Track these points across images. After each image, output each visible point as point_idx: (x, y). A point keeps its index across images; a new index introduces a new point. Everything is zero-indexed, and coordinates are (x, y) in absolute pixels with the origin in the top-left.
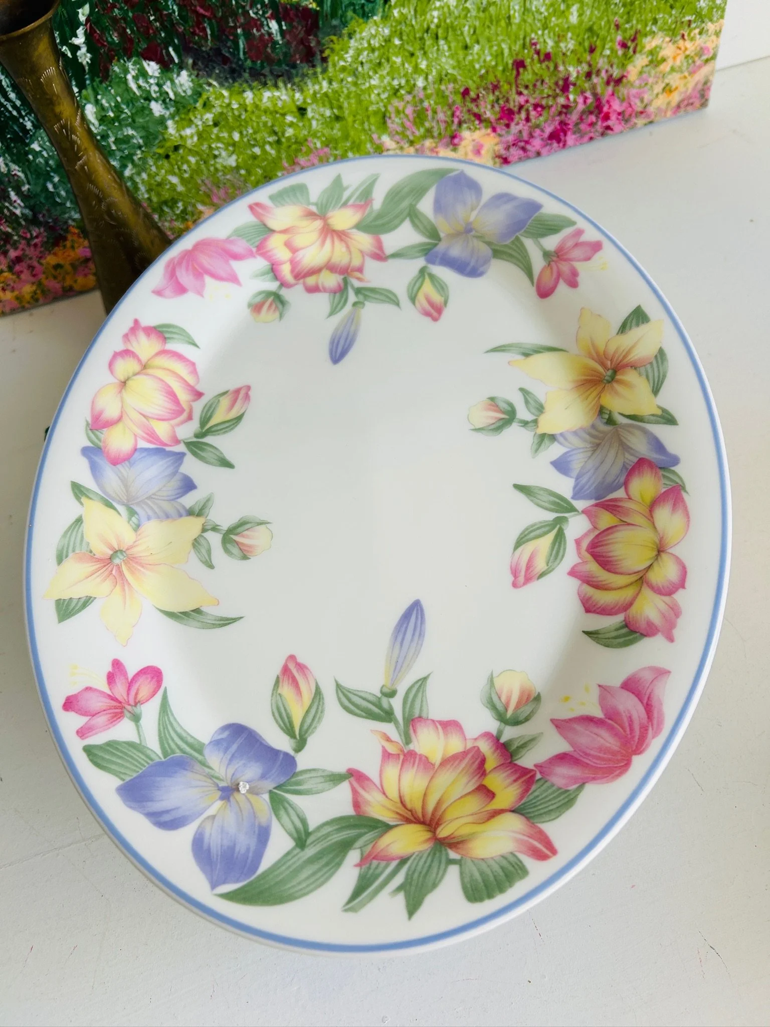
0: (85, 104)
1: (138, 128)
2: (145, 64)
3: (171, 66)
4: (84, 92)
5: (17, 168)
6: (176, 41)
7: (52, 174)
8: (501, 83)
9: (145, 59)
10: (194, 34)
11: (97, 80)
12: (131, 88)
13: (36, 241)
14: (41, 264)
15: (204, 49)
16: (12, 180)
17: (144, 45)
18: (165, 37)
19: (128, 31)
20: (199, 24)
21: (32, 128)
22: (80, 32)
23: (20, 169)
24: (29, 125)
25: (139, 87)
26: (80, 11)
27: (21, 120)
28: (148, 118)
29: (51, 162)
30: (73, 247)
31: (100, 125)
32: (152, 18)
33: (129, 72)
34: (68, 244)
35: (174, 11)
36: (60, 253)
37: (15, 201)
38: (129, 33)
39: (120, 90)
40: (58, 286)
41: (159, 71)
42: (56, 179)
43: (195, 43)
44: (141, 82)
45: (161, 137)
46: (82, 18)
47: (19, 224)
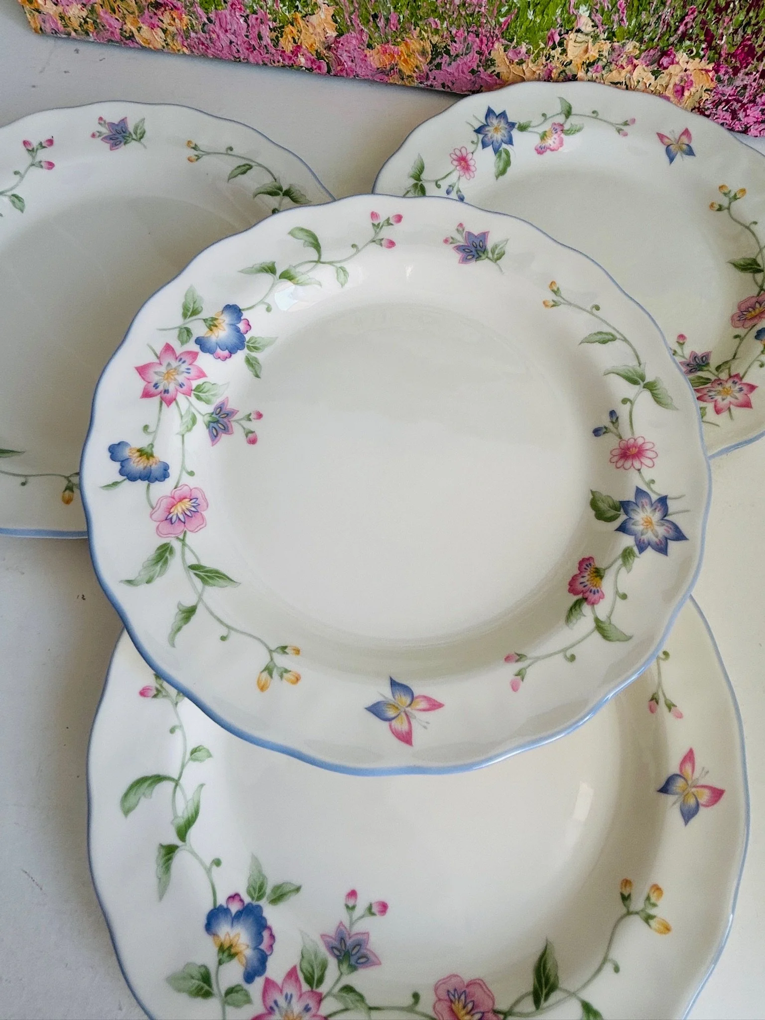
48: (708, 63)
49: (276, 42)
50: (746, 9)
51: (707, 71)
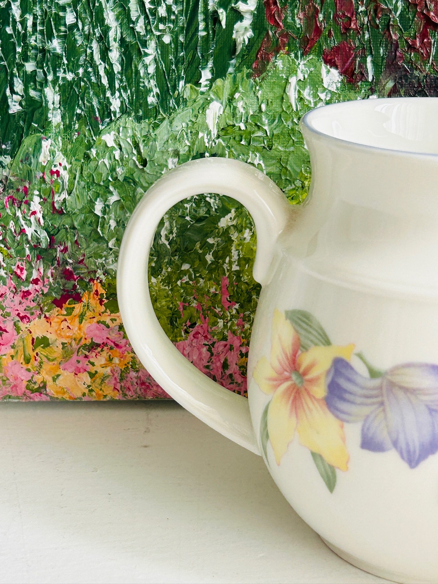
0: (212, 100)
1: (272, 158)
2: (324, 68)
3: (359, 84)
4: (219, 82)
5: (65, 163)
6: (381, 51)
7: (111, 188)
9: (326, 62)
10: (412, 47)
11: (245, 71)
12: (288, 97)
13: (31, 287)
14: (18, 329)
15: (416, 73)
16: (47, 179)
17: (334, 42)
18: (369, 41)
19: (321, 16)
20: (424, 35)
21: (118, 110)
23: (68, 166)
24: (115, 105)
25: (301, 99)
27: (108, 94)
28: (292, 149)
29: (118, 170)
30: (82, 317)
31: (218, 137)
32: (362, 9)
33: (296, 74)
34: (78, 308)
35: (396, 9)
36: (55, 321)
37: (34, 213)
38: (321, 19)
39: (270, 96)
40: (24, 376)
41: (339, 85)
42: (113, 198)
43: (410, 62)
44: (306, 93)
45: (298, 183)
47: (20, 252)
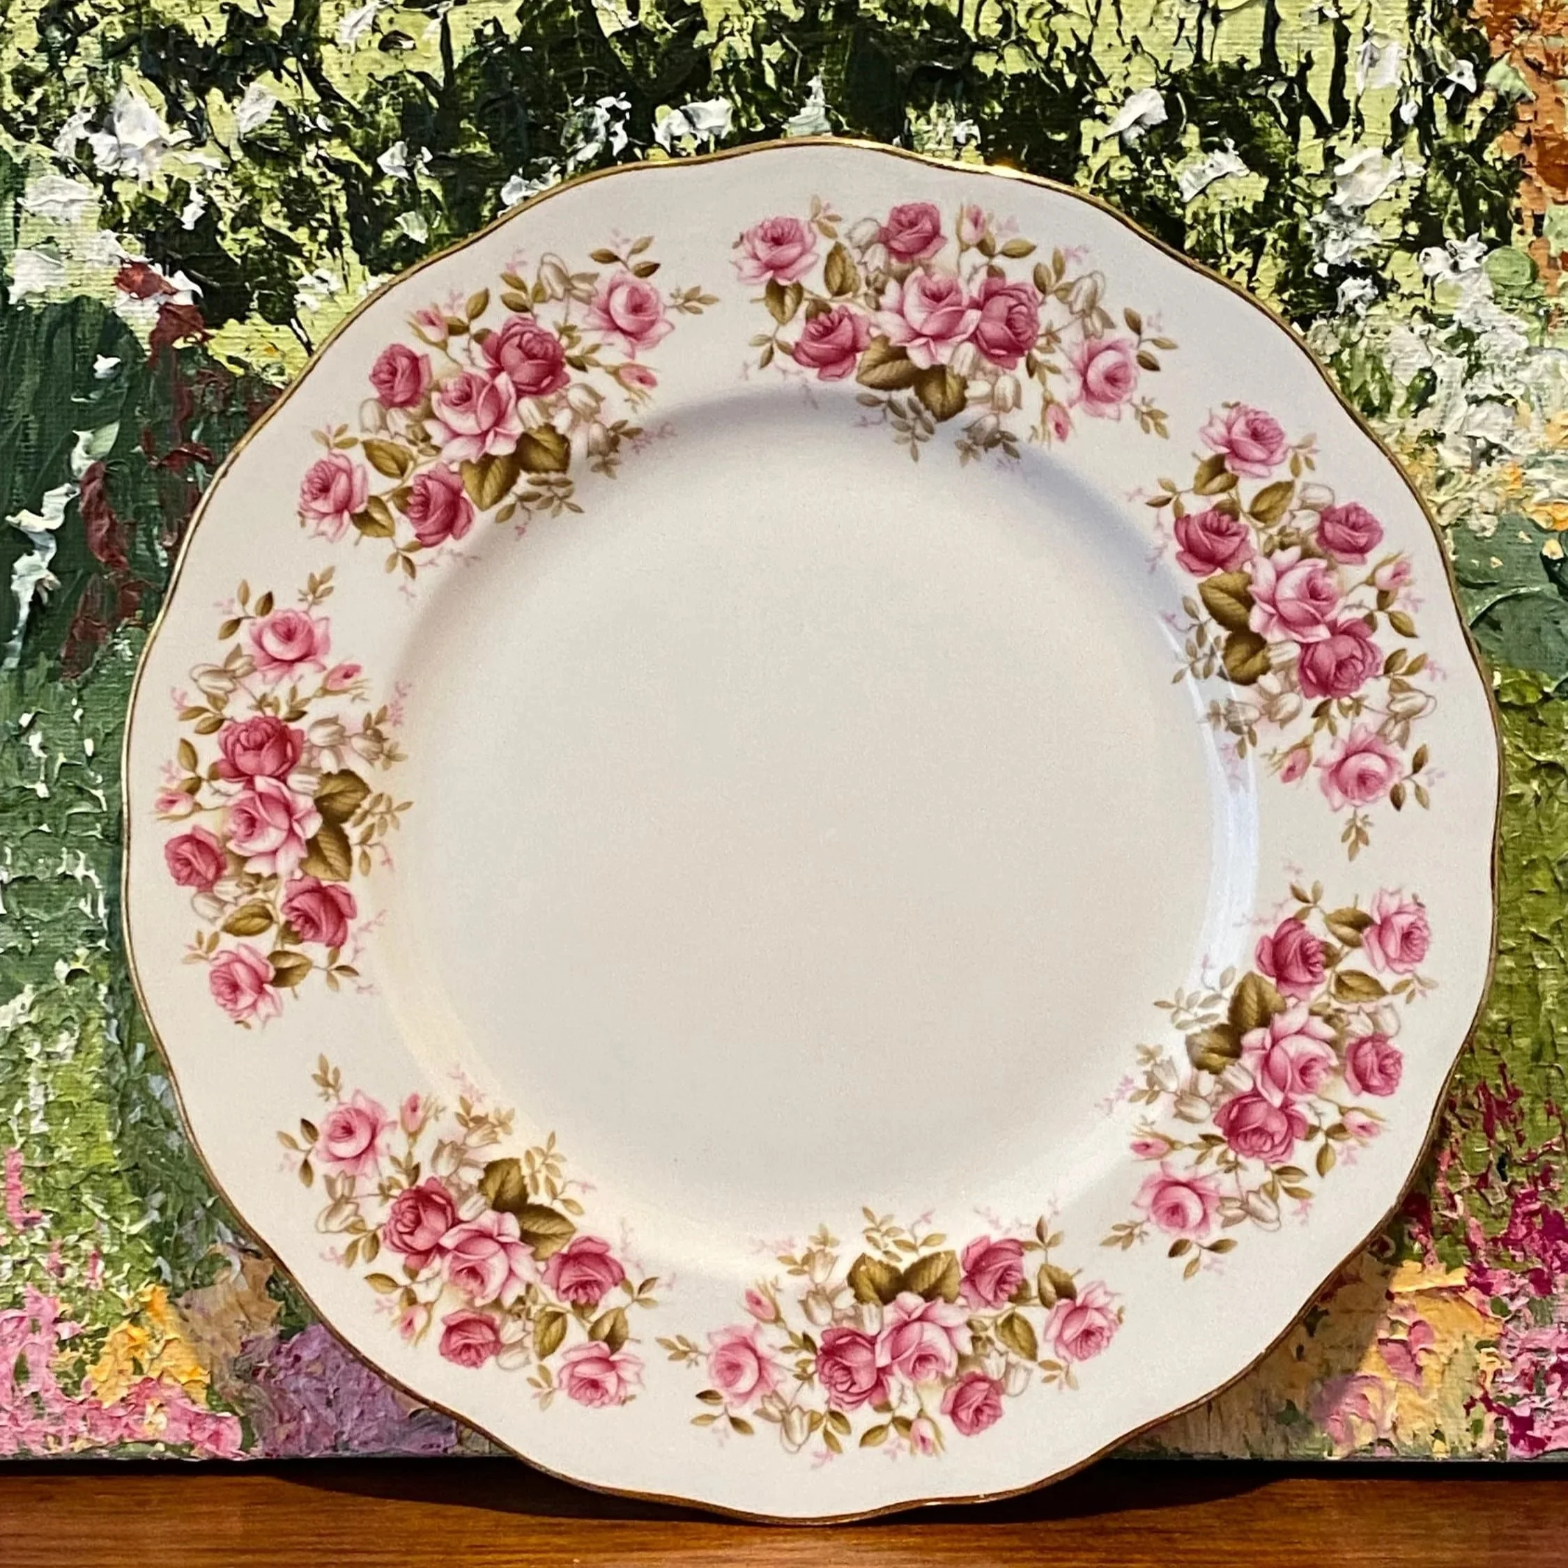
8: (1524, 1102)
22: (55, 501)
26: (84, 436)
46: (80, 461)
48: (1448, 1270)
49: (73, 1380)
50: (1479, 1126)
51: (1455, 1290)
